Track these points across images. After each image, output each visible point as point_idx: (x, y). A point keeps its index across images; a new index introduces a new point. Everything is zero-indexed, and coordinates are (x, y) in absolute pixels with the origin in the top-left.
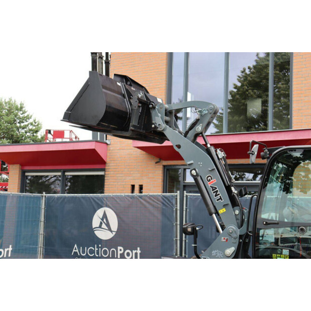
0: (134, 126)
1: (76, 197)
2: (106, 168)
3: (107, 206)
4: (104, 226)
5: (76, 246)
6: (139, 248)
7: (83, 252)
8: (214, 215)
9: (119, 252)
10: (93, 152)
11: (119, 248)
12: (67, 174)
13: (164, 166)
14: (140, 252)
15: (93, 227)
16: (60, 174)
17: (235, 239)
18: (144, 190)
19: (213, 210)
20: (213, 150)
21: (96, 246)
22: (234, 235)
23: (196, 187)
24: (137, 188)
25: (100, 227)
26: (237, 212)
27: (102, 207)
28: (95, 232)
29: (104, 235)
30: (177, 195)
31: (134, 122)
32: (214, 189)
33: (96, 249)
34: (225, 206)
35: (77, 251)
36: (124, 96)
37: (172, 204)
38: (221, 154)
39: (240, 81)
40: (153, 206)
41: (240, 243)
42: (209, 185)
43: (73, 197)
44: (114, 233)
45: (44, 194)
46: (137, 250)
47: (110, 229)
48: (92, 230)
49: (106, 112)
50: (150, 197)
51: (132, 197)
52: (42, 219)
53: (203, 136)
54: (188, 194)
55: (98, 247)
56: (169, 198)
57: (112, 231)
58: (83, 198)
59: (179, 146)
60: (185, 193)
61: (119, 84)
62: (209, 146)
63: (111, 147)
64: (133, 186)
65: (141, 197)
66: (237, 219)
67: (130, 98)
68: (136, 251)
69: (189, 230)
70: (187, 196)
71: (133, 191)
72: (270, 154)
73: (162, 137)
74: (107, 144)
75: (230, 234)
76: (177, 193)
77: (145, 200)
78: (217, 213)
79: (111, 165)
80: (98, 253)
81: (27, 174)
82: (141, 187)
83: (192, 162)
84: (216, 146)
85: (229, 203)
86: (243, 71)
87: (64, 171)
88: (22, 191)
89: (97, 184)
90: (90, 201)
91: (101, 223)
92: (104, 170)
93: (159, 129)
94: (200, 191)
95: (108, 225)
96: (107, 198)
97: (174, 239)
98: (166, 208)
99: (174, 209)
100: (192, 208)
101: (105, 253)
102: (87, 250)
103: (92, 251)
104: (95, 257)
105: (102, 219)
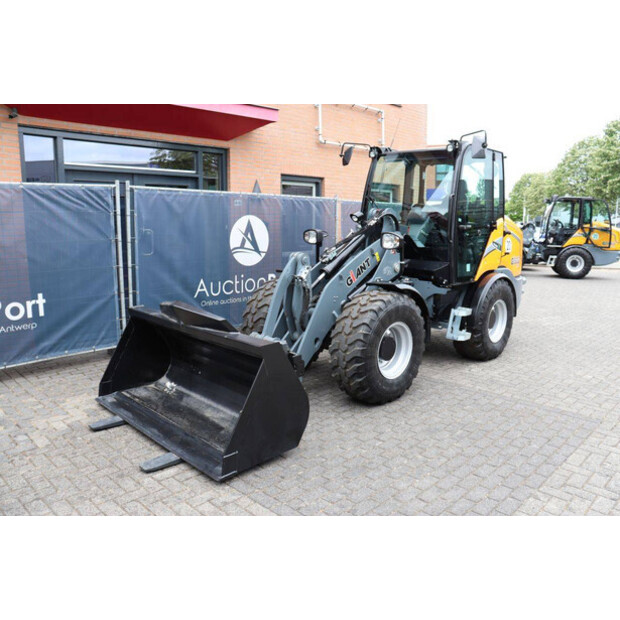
6: (40, 296)
14: (44, 301)
30: (115, 188)
37: (108, 205)
54: (134, 187)
68: (33, 302)
70: (132, 190)
76: (114, 183)
97: (115, 267)
98: (95, 212)
99: (112, 214)
100: (143, 211)
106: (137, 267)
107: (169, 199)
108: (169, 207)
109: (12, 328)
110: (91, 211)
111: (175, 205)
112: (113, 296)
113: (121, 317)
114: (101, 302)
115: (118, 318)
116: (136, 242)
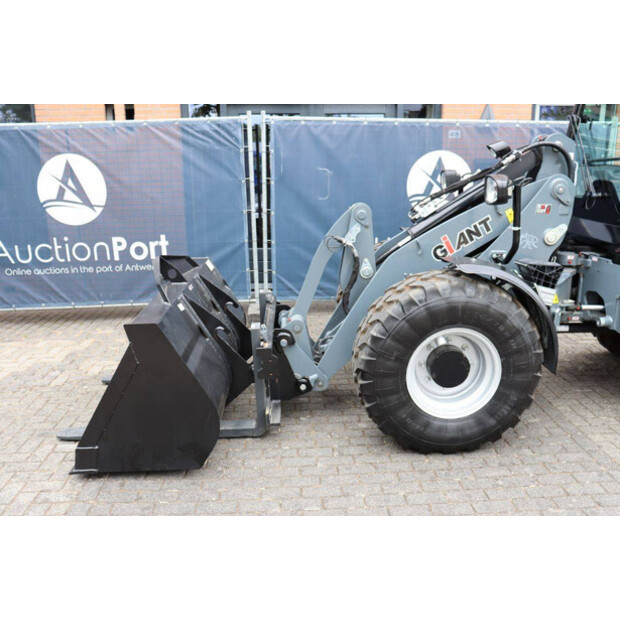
3: (72, 150)
4: (69, 195)
5: (1, 244)
6: (163, 237)
7: (24, 255)
9: (117, 249)
11: (115, 240)
14: (167, 243)
15: (42, 201)
18: (137, 114)
21: (55, 239)
22: (564, 198)
24: (120, 113)
25: (60, 198)
27: (59, 153)
28: (48, 210)
29: (72, 215)
30: (245, 120)
33: (57, 247)
35: (7, 254)
37: (237, 140)
44: (99, 210)
46: (159, 240)
47: (86, 202)
48: (40, 209)
50: (181, 126)
55: (61, 243)
56: (228, 127)
57: (91, 206)
64: (110, 108)
68: (156, 243)
75: (558, 196)
76: (244, 114)
77: (167, 133)
80: (62, 253)
82: (130, 112)
90: (23, 139)
91: (61, 192)
95: (80, 192)
97: (245, 211)
98: (222, 149)
99: (242, 150)
100: (281, 145)
101: (81, 252)
102: (34, 252)
103: (45, 253)
104: (55, 264)
105: (63, 180)
106: (273, 213)
107: (316, 132)
108: (316, 140)
109: (136, 267)
110: (217, 148)
111: (324, 138)
112: (243, 244)
113: (252, 267)
114: (228, 250)
115: (248, 269)
116: (272, 183)
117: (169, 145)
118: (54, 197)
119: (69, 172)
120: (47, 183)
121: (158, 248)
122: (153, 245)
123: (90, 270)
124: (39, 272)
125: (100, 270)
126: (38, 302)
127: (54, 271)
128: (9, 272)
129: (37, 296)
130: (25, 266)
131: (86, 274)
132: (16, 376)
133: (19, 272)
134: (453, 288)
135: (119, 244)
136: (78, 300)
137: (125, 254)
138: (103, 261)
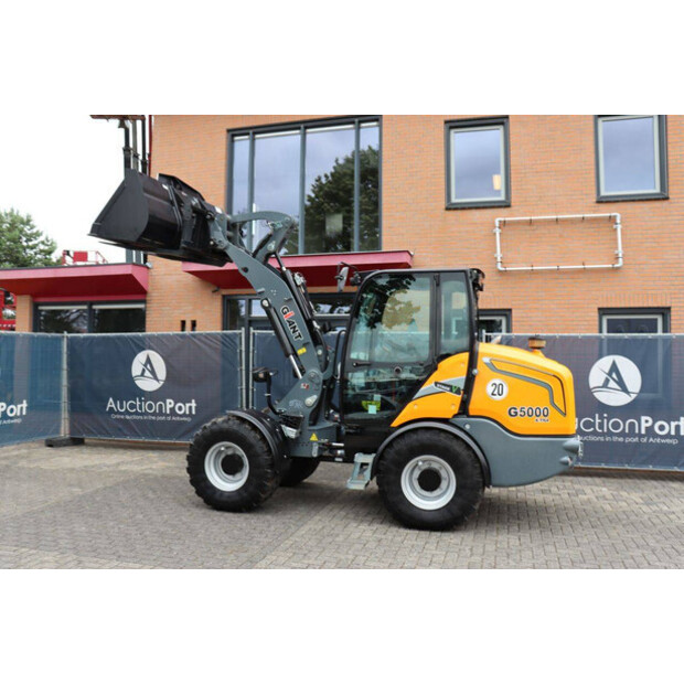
0: (185, 243)
1: (109, 338)
2: (148, 298)
3: (151, 348)
4: (147, 373)
5: (111, 400)
7: (122, 407)
8: (292, 357)
9: (168, 407)
10: (130, 278)
11: (168, 401)
12: (95, 307)
13: (224, 296)
15: (134, 375)
16: (85, 307)
17: (318, 384)
18: (197, 328)
19: (290, 351)
20: (289, 274)
21: (138, 399)
22: (317, 381)
23: (269, 322)
24: (188, 325)
25: (142, 375)
26: (320, 352)
27: (144, 349)
28: (136, 382)
29: (148, 385)
31: (186, 237)
32: (291, 323)
33: (138, 403)
34: (305, 345)
35: (113, 406)
36: (172, 203)
38: (300, 280)
39: (314, 191)
40: (210, 346)
41: (323, 390)
42: (285, 318)
43: (104, 338)
44: (162, 383)
45: (66, 334)
47: (156, 378)
48: (131, 379)
49: (149, 223)
50: (207, 336)
51: (183, 337)
52: (65, 366)
53: (277, 257)
55: (140, 401)
57: (158, 380)
58: (119, 338)
59: (246, 270)
60: (252, 330)
61: (166, 187)
62: (284, 269)
63: (153, 272)
64: (183, 323)
65: (194, 336)
66: (320, 361)
67: (180, 206)
69: (261, 375)
71: (183, 329)
72: (361, 280)
73: (223, 257)
74: (148, 268)
75: (311, 380)
77: (199, 340)
78: (295, 355)
79: (153, 295)
80: (141, 408)
81: (40, 308)
82: (194, 324)
83: (263, 289)
84: (293, 270)
85: (310, 341)
86: (319, 180)
87: (91, 304)
88: (35, 330)
89: (136, 320)
90: (128, 342)
91: (144, 370)
92: (144, 302)
93: (220, 247)
94: (274, 327)
95: (153, 372)
96: (150, 337)
101: (150, 407)
102: (127, 405)
103: (132, 406)
104: (136, 413)
105: (145, 365)
117: (199, 347)
118: (139, 373)
119: (148, 361)
120: (137, 366)
121: (190, 408)
122: (188, 405)
123: (154, 418)
124: (128, 417)
125: (160, 418)
126: (126, 435)
127: (135, 417)
128: (114, 416)
129: (125, 431)
130: (121, 413)
131: (152, 421)
132: (85, 467)
133: (118, 416)
134: (224, 421)
135: (170, 403)
136: (147, 436)
137: (172, 410)
138: (161, 414)
